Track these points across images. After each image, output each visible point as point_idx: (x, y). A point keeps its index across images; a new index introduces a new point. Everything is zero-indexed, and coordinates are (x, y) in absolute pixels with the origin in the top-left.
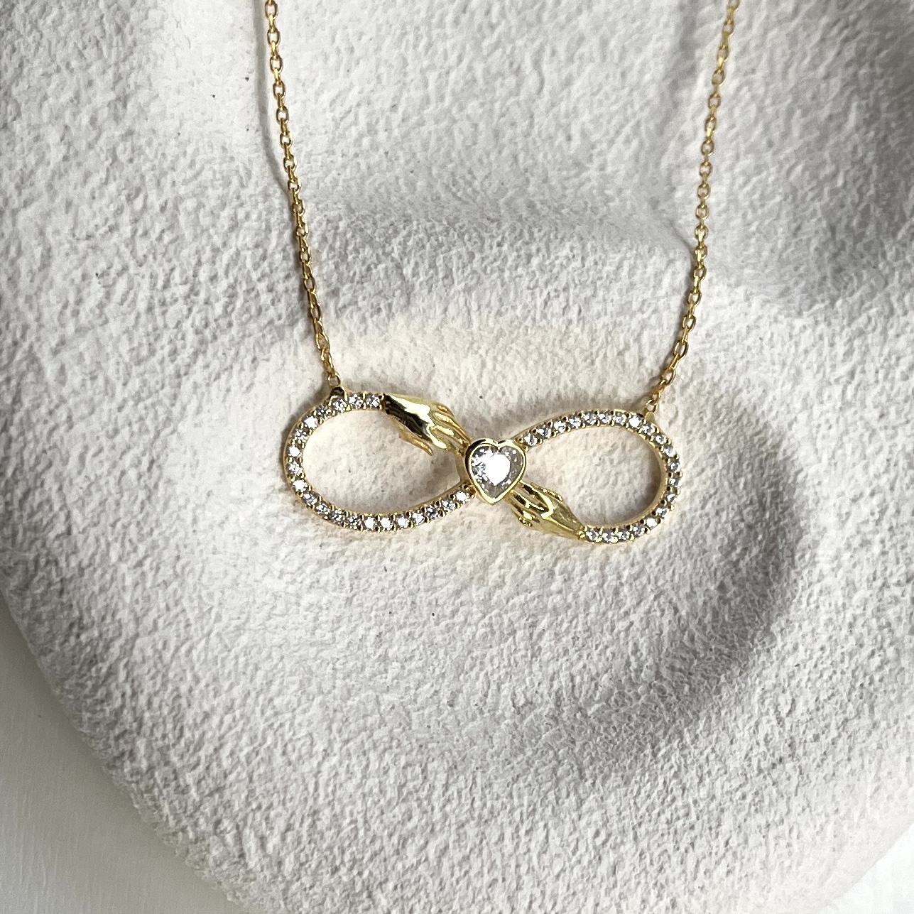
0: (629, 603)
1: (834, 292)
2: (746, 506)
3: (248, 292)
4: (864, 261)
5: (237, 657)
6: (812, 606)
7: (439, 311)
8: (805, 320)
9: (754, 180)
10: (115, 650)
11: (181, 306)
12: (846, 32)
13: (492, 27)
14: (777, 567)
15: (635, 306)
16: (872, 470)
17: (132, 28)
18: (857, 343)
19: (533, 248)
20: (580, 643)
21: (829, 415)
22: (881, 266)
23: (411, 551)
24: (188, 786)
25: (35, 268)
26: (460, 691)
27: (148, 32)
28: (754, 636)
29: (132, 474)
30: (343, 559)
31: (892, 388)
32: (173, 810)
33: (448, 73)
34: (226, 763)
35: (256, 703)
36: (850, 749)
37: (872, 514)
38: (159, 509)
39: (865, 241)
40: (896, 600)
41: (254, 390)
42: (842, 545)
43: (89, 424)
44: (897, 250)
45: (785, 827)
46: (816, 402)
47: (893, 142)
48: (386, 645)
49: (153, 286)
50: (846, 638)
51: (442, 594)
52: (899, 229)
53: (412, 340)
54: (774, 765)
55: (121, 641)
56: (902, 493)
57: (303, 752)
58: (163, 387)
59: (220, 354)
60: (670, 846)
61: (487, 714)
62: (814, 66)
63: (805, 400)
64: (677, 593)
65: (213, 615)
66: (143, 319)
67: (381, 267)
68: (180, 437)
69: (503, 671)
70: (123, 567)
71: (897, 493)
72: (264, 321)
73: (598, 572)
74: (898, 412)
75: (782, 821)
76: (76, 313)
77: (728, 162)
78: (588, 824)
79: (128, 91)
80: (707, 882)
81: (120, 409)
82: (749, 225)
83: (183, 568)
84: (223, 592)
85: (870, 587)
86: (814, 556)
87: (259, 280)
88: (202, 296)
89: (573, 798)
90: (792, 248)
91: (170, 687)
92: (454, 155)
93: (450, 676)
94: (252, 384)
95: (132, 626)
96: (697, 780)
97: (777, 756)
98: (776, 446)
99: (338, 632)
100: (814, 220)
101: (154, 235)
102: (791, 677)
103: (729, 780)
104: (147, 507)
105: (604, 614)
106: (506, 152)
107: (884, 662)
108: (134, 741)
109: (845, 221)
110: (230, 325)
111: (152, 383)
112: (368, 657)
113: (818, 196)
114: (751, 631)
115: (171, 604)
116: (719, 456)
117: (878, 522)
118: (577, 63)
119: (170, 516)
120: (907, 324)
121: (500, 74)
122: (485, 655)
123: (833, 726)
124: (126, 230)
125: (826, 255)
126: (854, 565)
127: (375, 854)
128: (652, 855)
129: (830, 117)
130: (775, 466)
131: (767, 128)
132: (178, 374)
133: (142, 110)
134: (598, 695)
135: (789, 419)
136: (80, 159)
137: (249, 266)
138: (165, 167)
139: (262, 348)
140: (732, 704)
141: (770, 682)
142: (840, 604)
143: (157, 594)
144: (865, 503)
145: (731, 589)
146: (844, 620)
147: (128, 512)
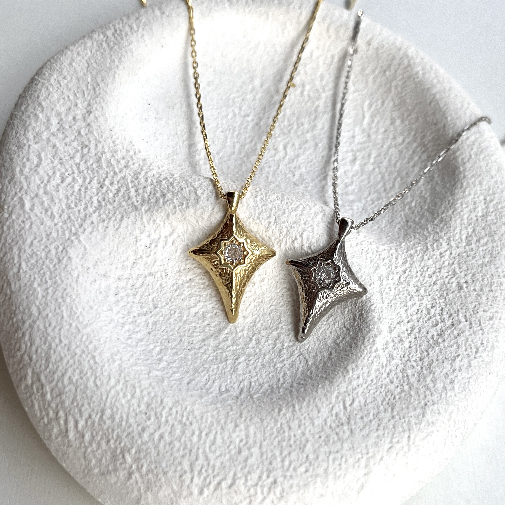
0: (285, 356)
1: (402, 241)
2: (347, 321)
3: (126, 191)
4: (419, 231)
6: (370, 362)
7: (210, 209)
8: (386, 247)
9: (376, 203)
10: (27, 325)
11: (94, 190)
12: (423, 149)
14: (356, 344)
15: (302, 222)
16: (409, 312)
17: (100, 88)
18: (409, 259)
19: (260, 194)
20: (257, 370)
21: (390, 286)
22: (425, 233)
23: (184, 319)
24: (47, 392)
25: (33, 167)
26: (194, 380)
27: (106, 92)
29: (53, 252)
30: (150, 315)
31: (423, 280)
32: (39, 406)
33: (245, 145)
34: (66, 381)
35: (87, 356)
36: (379, 425)
37: (407, 330)
38: (62, 268)
39: (420, 224)
40: (413, 367)
41: (120, 230)
42: (390, 340)
43: (39, 229)
44: (434, 228)
45: (339, 455)
46: (385, 279)
47: (438, 188)
48: (163, 355)
49: (84, 181)
50: (385, 378)
51: (196, 339)
52: (435, 219)
53: (197, 221)
54: (338, 426)
55: (30, 321)
56: (423, 324)
57: (104, 382)
58: (77, 220)
59: (107, 212)
60: (277, 453)
61: (204, 390)
62: (408, 162)
63: (380, 277)
64: (309, 355)
65: (76, 316)
66: (75, 194)
67: (187, 189)
68: (80, 241)
69: (217, 376)
70: (39, 289)
71: (420, 324)
72: (130, 202)
73: (273, 342)
74: (425, 291)
75: (337, 452)
76: (46, 185)
77: (365, 196)
78: (238, 436)
79: (92, 110)
80: (294, 474)
81: (55, 225)
83: (67, 295)
84: (84, 309)
85: (401, 360)
86: (374, 341)
87: (132, 187)
88: (105, 189)
89: (233, 424)
90: (388, 227)
91: (47, 344)
93: (192, 373)
94: (119, 227)
95: (37, 314)
96: (297, 426)
97: (341, 422)
99: (140, 344)
100: (400, 219)
101: (89, 164)
102: (354, 389)
103: (314, 428)
104: (57, 266)
105: (272, 359)
107: (403, 391)
108: (27, 369)
109: (413, 218)
110: (114, 201)
111: (73, 218)
112: (152, 356)
113: (404, 210)
114: (338, 368)
115: (57, 308)
117: (409, 334)
118: (303, 149)
119: (67, 271)
120: (434, 255)
122: (210, 367)
123: (371, 414)
124: (77, 160)
125: (403, 230)
126: (394, 350)
127: (129, 434)
128: (267, 455)
130: (362, 302)
131: (384, 184)
132: (85, 216)
133: (96, 118)
134: (261, 391)
135: (371, 282)
136: (64, 131)
137: (129, 181)
138: (101, 140)
139: (126, 213)
140: (322, 396)
141: (343, 390)
142: (384, 364)
143: (52, 303)
144: (404, 325)
145: (334, 354)
146: (385, 370)
147: (48, 267)
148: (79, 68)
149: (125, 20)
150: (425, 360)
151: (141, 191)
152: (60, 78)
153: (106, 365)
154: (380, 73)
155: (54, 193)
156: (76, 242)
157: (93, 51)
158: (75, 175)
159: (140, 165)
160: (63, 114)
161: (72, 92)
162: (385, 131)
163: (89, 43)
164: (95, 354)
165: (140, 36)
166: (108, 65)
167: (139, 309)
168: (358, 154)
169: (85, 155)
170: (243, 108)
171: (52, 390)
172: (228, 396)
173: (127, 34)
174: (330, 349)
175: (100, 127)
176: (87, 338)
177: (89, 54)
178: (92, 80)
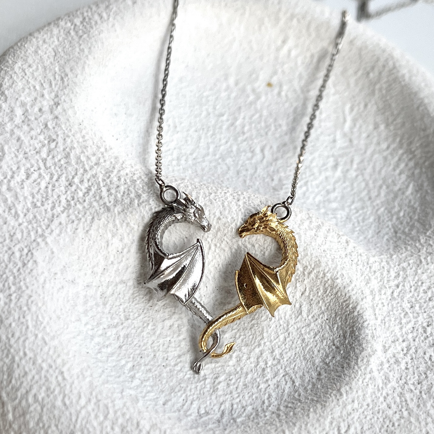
0: (269, 376)
1: (392, 253)
2: (336, 338)
3: (97, 190)
4: (410, 243)
5: (50, 349)
6: (365, 384)
9: (361, 212)
11: (63, 188)
12: (410, 156)
13: (244, 133)
14: (349, 364)
16: (404, 330)
17: (68, 79)
18: (401, 273)
19: (242, 197)
20: (239, 390)
22: (417, 245)
23: (158, 332)
24: (8, 411)
26: (170, 400)
27: (75, 83)
28: (332, 393)
29: (17, 254)
30: (121, 327)
31: (418, 296)
33: (220, 146)
34: (31, 400)
35: (54, 372)
37: (403, 350)
39: (411, 236)
40: (412, 390)
41: (90, 232)
42: (385, 361)
44: (426, 239)
46: (377, 294)
47: (428, 198)
48: (136, 371)
49: (51, 178)
50: (382, 403)
51: (171, 355)
52: (427, 230)
56: (419, 344)
57: (74, 401)
58: (44, 220)
59: (76, 212)
61: (182, 412)
62: (394, 170)
63: (372, 291)
64: (295, 375)
65: (43, 325)
66: (41, 191)
68: (46, 243)
69: (195, 396)
71: (416, 344)
72: (101, 202)
73: (256, 360)
74: (420, 307)
76: (9, 181)
77: (348, 204)
79: (60, 102)
81: (20, 225)
82: (355, 227)
83: (32, 302)
84: (51, 319)
85: (398, 382)
86: (368, 361)
87: (104, 186)
88: (74, 187)
90: (375, 238)
91: (10, 356)
92: (216, 175)
93: (168, 393)
94: (90, 229)
98: (354, 308)
99: (110, 359)
101: (56, 160)
102: (349, 414)
104: (21, 271)
105: (255, 379)
106: (241, 179)
107: (402, 417)
109: (402, 229)
110: (85, 201)
111: (39, 218)
112: (124, 373)
113: (391, 220)
114: (330, 391)
115: (21, 317)
116: (325, 314)
117: (405, 355)
118: (281, 153)
119: (32, 277)
120: (428, 269)
121: (245, 151)
122: (187, 387)
124: (44, 155)
125: (391, 242)
126: (390, 371)
129: (400, 189)
130: (353, 318)
131: (369, 192)
132: (53, 217)
133: (64, 110)
134: (245, 414)
135: (362, 296)
136: (30, 123)
137: (100, 180)
138: (70, 134)
139: (98, 214)
140: (314, 421)
141: (337, 415)
142: (380, 387)
143: (15, 311)
144: (400, 345)
145: (324, 375)
146: (382, 394)
147: (11, 271)
148: (45, 57)
149: (94, 8)
150: (424, 383)
151: (113, 191)
152: (25, 66)
153: (76, 382)
154: (363, 74)
155: (18, 190)
156: (42, 244)
157: (61, 39)
158: (42, 171)
159: (111, 163)
160: (29, 104)
161: (37, 82)
162: (368, 136)
163: (55, 31)
164: (64, 369)
165: (110, 25)
166: (77, 54)
167: (109, 319)
168: (339, 159)
169: (53, 150)
170: (218, 107)
171: (14, 409)
172: (209, 419)
173: (96, 23)
174: (318, 369)
175: (68, 120)
176: (55, 352)
177: (56, 43)
178: (60, 70)
